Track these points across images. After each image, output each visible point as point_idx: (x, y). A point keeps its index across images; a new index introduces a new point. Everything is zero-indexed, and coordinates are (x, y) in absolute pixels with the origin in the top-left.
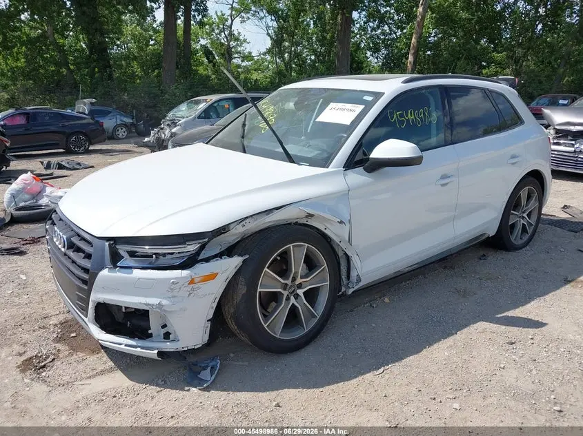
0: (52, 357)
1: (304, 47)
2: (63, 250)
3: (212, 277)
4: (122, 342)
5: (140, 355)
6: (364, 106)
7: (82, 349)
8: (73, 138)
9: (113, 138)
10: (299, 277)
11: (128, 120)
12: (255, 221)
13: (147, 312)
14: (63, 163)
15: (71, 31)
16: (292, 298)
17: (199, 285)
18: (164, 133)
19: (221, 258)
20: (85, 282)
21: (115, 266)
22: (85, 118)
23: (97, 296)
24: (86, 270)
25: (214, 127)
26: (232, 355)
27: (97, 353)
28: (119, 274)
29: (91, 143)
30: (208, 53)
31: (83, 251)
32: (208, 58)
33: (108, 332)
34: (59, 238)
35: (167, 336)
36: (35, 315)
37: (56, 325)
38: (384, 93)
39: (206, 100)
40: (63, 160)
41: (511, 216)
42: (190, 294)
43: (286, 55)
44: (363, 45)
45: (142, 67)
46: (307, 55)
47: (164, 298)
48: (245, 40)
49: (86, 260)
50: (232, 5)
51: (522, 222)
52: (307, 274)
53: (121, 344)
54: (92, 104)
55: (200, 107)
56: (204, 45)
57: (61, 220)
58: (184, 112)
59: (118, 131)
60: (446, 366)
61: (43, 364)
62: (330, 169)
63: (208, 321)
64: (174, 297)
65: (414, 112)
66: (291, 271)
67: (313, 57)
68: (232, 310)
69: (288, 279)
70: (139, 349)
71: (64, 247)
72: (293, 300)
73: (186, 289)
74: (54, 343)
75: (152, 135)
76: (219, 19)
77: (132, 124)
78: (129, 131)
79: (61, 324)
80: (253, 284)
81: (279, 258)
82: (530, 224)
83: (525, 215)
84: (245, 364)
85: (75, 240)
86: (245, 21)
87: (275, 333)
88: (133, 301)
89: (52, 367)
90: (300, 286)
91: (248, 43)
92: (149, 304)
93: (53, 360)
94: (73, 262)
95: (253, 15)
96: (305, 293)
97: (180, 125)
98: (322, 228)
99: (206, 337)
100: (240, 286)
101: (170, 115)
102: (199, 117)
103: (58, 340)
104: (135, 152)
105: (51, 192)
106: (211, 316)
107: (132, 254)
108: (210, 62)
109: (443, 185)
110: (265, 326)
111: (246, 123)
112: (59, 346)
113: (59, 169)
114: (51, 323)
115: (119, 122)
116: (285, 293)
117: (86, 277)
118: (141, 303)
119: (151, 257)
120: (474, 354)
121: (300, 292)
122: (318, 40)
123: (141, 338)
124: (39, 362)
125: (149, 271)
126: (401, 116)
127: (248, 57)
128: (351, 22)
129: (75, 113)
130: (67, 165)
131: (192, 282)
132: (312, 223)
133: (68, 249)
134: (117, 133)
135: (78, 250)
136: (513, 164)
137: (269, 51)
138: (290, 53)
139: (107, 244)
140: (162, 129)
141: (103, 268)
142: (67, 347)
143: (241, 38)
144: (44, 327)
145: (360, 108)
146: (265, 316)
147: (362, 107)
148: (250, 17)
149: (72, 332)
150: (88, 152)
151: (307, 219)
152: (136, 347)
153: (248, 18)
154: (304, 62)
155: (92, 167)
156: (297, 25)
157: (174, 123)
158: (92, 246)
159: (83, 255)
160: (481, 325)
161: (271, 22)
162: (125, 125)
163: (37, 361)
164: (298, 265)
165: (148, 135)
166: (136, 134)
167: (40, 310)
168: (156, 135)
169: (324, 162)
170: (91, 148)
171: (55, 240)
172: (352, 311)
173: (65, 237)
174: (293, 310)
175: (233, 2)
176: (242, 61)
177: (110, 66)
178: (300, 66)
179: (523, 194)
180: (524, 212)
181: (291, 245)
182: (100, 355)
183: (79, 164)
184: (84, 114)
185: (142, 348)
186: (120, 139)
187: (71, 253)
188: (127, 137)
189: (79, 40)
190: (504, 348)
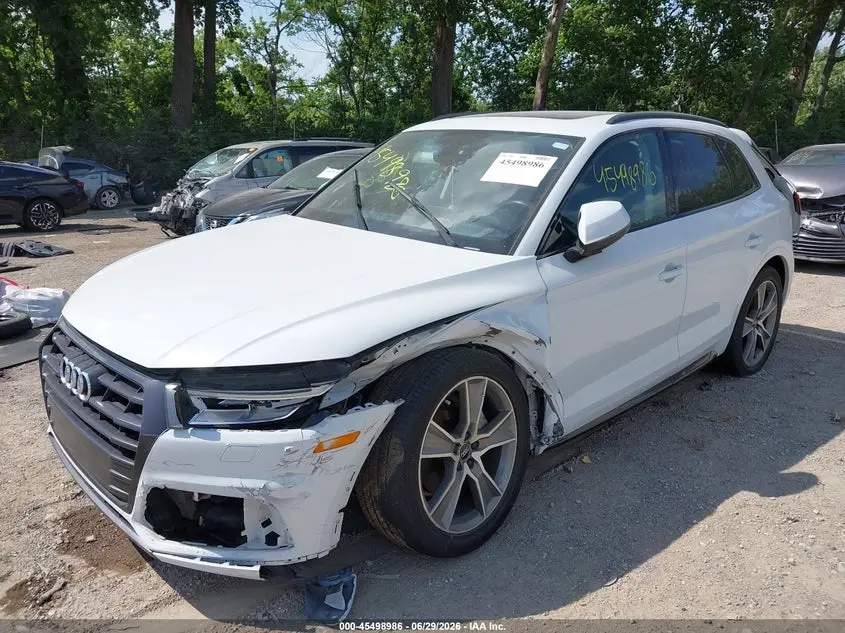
0: (61, 581)
1: (381, 74)
2: (82, 397)
3: (350, 438)
4: (195, 554)
5: (228, 574)
6: (556, 159)
7: (112, 564)
8: (35, 208)
9: (96, 206)
10: (476, 431)
11: (121, 180)
12: (414, 342)
13: (241, 501)
14: (24, 247)
15: (25, 41)
16: (466, 466)
17: (329, 453)
18: (183, 200)
19: (364, 407)
20: (128, 453)
21: (187, 426)
22: (54, 177)
23: (152, 477)
24: (132, 434)
25: (269, 190)
26: (370, 563)
27: (140, 570)
28: (193, 440)
29: (64, 215)
30: (238, 80)
31: (124, 401)
32: (239, 88)
33: (170, 536)
34: (75, 377)
35: (272, 539)
36: (17, 503)
37: (56, 521)
38: (584, 139)
39: (248, 151)
40: (24, 241)
41: (745, 324)
42: (316, 468)
43: (356, 85)
44: (466, 74)
45: (136, 100)
46: (387, 86)
47: (274, 479)
48: (294, 61)
49: (131, 415)
50: (279, 9)
51: (757, 332)
52: (485, 426)
53: (193, 557)
54: (65, 153)
55: (238, 161)
56: (232, 69)
57: (72, 344)
58: (212, 168)
59: (104, 196)
60: (708, 565)
61: (47, 594)
62: (516, 257)
63: (340, 511)
64: (289, 474)
65: (627, 168)
66: (465, 422)
67: (394, 90)
68: (377, 492)
69: (460, 437)
70: (226, 565)
71: (85, 392)
72: (467, 470)
73: (310, 461)
74: (60, 553)
75: (163, 202)
76: (257, 28)
77: (126, 186)
78: (122, 197)
79: (65, 518)
80: (413, 448)
81: (449, 403)
82: (766, 336)
83: (760, 323)
84: (393, 577)
85: (107, 381)
86: (293, 33)
87: (442, 525)
88: (217, 485)
89: (65, 599)
90: (476, 447)
91: (300, 65)
92: (247, 489)
93: (65, 585)
94: (104, 418)
95: (307, 24)
96: (482, 458)
97: (209, 187)
98: (507, 350)
99: (337, 538)
100: (392, 451)
101: (192, 172)
102: (238, 176)
103: (65, 548)
104: (135, 229)
105: (15, 295)
106: (344, 503)
107: (212, 404)
108: (242, 93)
109: (669, 280)
110: (430, 515)
111: (360, 184)
112: (69, 559)
113: (15, 255)
114: (46, 518)
115: (106, 183)
116: (457, 459)
117: (133, 445)
118: (232, 487)
119: (246, 407)
120: (744, 542)
121: (477, 456)
122: (403, 64)
123: (226, 545)
124: (39, 592)
125: (246, 432)
126: (611, 174)
127: (298, 86)
128: (451, 37)
129: (38, 168)
130: (29, 250)
131: (319, 449)
132: (493, 343)
133: (92, 395)
134: (103, 199)
135: (113, 397)
136: (752, 247)
137: (332, 79)
138: (362, 81)
139: (171, 387)
140: (179, 193)
141: (164, 428)
142: (84, 561)
143: (288, 58)
144: (36, 526)
145: (551, 161)
146: (428, 499)
147: (553, 160)
148: (303, 27)
149: (87, 533)
150: (58, 228)
151: (486, 338)
152: (221, 561)
153: (299, 29)
154: (382, 95)
155: (71, 252)
156: (374, 40)
157: (198, 185)
158: (141, 391)
159: (124, 408)
160: (743, 496)
161: (334, 35)
162: (116, 187)
163: (37, 589)
164: (474, 414)
165: (157, 202)
166: (133, 202)
167: (25, 495)
168: (171, 203)
169: (507, 246)
170: (64, 222)
171: (63, 380)
172: (538, 479)
173: (86, 375)
174: (468, 484)
175: (281, 4)
176: (289, 93)
177: (87, 98)
178: (376, 101)
179: (761, 292)
180: (759, 319)
181: (465, 381)
182: (144, 572)
183: (49, 248)
184: (55, 170)
185: (232, 563)
186: (108, 208)
187: (99, 404)
188: (118, 206)
189: (38, 58)
190: (783, 530)
